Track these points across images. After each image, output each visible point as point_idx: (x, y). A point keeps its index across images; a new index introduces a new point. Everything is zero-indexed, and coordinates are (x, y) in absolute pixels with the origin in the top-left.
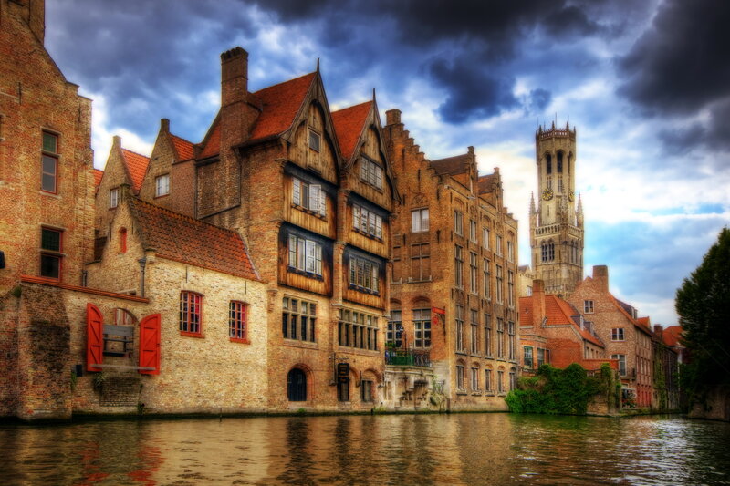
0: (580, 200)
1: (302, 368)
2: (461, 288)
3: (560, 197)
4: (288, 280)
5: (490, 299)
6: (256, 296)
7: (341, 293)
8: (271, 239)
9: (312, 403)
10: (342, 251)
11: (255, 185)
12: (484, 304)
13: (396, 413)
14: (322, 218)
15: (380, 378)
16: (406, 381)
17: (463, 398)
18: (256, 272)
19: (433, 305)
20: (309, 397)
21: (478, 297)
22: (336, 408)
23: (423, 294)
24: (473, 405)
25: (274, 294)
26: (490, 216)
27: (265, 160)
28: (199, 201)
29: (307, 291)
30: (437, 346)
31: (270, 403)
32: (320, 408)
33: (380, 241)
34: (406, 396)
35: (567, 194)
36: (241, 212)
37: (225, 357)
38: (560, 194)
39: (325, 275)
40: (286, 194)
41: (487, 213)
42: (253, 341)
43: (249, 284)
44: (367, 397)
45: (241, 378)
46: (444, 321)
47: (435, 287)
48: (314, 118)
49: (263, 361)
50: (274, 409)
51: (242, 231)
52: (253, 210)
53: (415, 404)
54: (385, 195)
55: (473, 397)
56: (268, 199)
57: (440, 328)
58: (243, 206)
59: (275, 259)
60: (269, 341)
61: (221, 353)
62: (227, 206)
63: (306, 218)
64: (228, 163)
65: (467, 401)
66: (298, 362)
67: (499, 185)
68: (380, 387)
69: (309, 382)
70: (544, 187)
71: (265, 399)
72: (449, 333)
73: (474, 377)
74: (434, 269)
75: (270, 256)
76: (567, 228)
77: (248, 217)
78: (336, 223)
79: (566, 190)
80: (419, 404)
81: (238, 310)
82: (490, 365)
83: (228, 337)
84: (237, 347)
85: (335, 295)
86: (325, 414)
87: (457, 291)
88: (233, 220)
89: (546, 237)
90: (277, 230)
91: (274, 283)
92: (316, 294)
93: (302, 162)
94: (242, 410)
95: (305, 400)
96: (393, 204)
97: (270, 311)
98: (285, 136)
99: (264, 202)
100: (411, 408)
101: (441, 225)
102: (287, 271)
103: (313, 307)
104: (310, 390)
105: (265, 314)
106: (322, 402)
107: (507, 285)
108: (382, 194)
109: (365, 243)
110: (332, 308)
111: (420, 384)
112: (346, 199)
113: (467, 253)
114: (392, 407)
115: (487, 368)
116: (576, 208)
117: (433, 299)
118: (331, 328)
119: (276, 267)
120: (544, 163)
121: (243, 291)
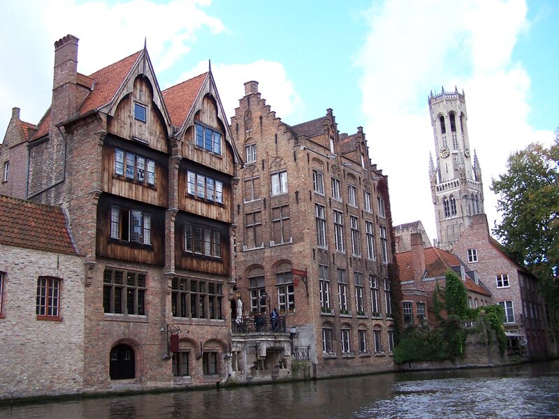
0: (475, 156)
1: (128, 343)
2: (325, 248)
3: (456, 154)
4: (109, 252)
5: (360, 257)
6: (69, 269)
7: (173, 262)
8: (90, 212)
9: (141, 380)
10: (174, 219)
11: (78, 159)
12: (353, 261)
13: (248, 385)
14: (150, 187)
15: (226, 348)
16: (256, 349)
17: (332, 362)
18: (75, 246)
19: (295, 267)
20: (138, 374)
21: (346, 255)
22: (172, 384)
23: (284, 257)
24: (345, 369)
25: (91, 267)
26: (355, 173)
27: (86, 135)
28: (30, 180)
29: (134, 262)
30: (300, 310)
31: (86, 383)
32: (150, 385)
33: (220, 205)
34: (259, 365)
35: (462, 151)
36: (65, 187)
37: (29, 337)
38: (456, 151)
39: (155, 244)
40: (107, 166)
41: (351, 172)
42: (65, 318)
43: (62, 258)
44: (212, 370)
45: (49, 358)
46: (306, 283)
47: (297, 248)
48: (141, 91)
49: (78, 338)
50: (91, 389)
51: (65, 206)
52: (75, 184)
53: (272, 373)
54: (224, 159)
55: (344, 360)
56: (88, 172)
57: (303, 291)
58: (67, 181)
59: (93, 231)
60: (86, 317)
61: (25, 333)
62: (54, 183)
63: (130, 188)
64: (56, 141)
65: (337, 365)
66: (122, 337)
67: (364, 143)
68: (227, 358)
69: (138, 358)
70: (441, 146)
71: (80, 379)
72: (311, 295)
73: (346, 339)
74: (295, 231)
75: (88, 229)
76: (466, 183)
77: (70, 191)
78: (166, 190)
79: (461, 147)
80: (277, 372)
81: (49, 286)
82: (364, 325)
83: (34, 315)
84: (46, 326)
85: (167, 264)
86: (157, 391)
87: (320, 250)
88: (57, 196)
89: (447, 193)
90: (96, 202)
91: (91, 255)
92: (144, 264)
93: (125, 134)
94: (49, 393)
95: (133, 377)
96: (235, 167)
97: (87, 285)
98: (106, 111)
99: (84, 175)
100: (268, 378)
101: (299, 186)
102: (108, 243)
103: (142, 279)
104: (138, 367)
105: (82, 289)
106: (153, 378)
107: (379, 241)
108: (221, 159)
109: (201, 209)
110: (164, 278)
111: (274, 352)
112: (177, 166)
113: (330, 212)
114: (242, 379)
115: (361, 328)
116: (473, 164)
117: (294, 261)
118: (163, 300)
119: (94, 240)
120: (438, 123)
121: (55, 266)
